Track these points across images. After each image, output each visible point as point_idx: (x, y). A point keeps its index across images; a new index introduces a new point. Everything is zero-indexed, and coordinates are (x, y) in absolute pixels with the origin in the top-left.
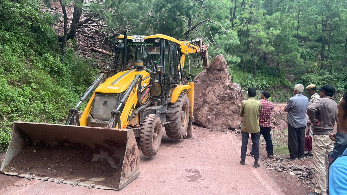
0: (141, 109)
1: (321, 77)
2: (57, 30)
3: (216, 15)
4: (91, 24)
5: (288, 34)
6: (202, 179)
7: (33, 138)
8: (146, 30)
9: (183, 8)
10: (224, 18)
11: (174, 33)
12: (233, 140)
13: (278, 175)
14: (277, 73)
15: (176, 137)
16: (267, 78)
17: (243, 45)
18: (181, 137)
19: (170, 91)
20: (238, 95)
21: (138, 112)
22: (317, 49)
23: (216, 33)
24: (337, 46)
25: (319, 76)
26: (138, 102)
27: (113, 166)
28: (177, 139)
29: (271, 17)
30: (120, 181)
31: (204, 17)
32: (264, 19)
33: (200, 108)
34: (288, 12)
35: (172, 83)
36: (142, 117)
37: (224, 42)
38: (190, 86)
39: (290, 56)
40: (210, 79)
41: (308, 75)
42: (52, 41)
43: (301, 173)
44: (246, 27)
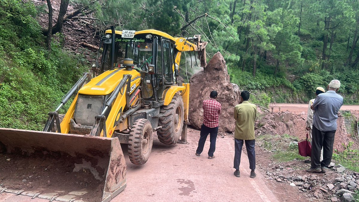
0: (130, 113)
1: (322, 77)
2: (44, 22)
3: (215, 10)
4: (81, 17)
5: (290, 32)
6: (195, 192)
7: (6, 145)
8: (140, 24)
9: (179, 2)
10: (223, 13)
11: (170, 28)
12: (230, 145)
13: (278, 186)
14: (277, 73)
15: (169, 142)
16: (266, 77)
17: (243, 43)
18: (174, 142)
19: (163, 92)
20: (236, 97)
21: (127, 116)
22: (319, 48)
23: (215, 29)
24: (339, 45)
25: (320, 76)
26: (126, 105)
27: (97, 177)
28: (170, 144)
29: (272, 13)
30: (103, 196)
31: (202, 11)
32: (265, 15)
33: (196, 110)
34: (290, 8)
35: (165, 84)
36: (131, 121)
37: (223, 39)
38: (185, 87)
39: (291, 55)
40: (207, 79)
41: (309, 75)
42: (36, 35)
43: (302, 184)
44: (247, 24)
